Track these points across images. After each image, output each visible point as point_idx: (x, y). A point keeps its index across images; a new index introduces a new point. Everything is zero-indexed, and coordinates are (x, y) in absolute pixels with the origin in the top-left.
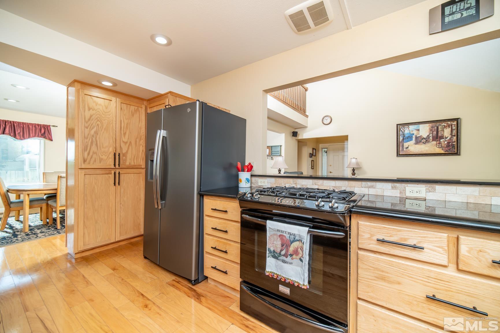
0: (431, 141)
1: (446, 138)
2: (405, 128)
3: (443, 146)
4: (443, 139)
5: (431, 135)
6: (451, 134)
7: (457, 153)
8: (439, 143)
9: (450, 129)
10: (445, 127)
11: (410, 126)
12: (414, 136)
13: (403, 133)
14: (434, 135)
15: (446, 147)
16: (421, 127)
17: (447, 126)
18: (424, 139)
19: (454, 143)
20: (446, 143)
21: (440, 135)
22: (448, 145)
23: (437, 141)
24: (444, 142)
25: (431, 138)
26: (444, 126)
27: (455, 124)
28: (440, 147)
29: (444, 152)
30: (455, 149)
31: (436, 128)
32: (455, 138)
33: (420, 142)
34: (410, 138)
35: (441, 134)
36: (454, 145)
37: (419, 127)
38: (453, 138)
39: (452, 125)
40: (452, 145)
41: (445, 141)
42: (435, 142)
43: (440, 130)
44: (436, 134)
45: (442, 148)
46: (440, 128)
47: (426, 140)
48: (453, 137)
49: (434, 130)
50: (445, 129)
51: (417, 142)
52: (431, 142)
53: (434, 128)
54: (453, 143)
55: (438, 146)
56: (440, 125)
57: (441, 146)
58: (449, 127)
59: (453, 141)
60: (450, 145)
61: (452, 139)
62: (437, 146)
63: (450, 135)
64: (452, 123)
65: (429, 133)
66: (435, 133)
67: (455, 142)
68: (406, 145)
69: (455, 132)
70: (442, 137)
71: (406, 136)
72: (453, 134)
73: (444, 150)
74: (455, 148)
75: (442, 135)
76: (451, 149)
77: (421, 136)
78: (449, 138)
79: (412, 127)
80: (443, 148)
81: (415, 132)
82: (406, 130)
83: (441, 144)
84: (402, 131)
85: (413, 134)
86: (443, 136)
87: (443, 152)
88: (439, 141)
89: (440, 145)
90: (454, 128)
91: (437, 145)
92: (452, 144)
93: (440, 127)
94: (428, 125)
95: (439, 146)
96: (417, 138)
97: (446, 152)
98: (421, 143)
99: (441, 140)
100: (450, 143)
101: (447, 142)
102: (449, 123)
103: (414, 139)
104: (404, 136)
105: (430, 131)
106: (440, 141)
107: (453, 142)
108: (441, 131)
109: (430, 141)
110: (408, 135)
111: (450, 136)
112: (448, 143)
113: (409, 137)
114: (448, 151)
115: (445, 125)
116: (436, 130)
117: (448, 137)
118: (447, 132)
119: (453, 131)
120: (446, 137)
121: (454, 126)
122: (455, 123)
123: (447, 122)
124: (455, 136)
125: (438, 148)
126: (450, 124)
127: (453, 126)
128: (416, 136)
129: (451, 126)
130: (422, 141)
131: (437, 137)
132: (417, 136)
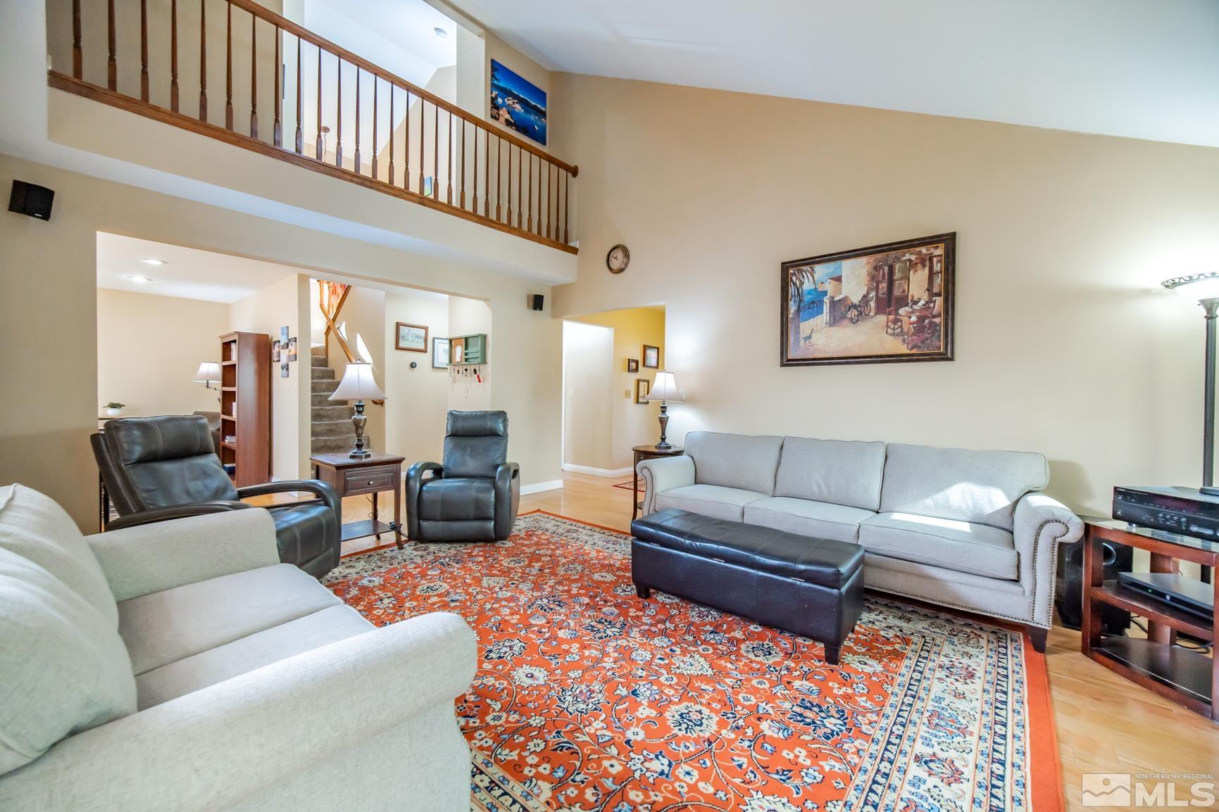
0: (872, 313)
1: (916, 303)
2: (804, 274)
3: (905, 329)
4: (907, 305)
5: (873, 294)
6: (928, 290)
7: (946, 356)
8: (896, 321)
9: (927, 269)
10: (912, 265)
11: (817, 268)
12: (826, 300)
13: (798, 289)
14: (880, 292)
15: (914, 334)
16: (847, 266)
17: (916, 264)
18: (855, 306)
19: (937, 320)
20: (914, 319)
21: (897, 292)
22: (920, 327)
23: (890, 314)
24: (910, 317)
25: (872, 304)
26: (910, 260)
27: (941, 255)
28: (898, 335)
29: (908, 352)
30: (940, 341)
31: (886, 269)
32: (939, 301)
33: (843, 317)
34: (814, 306)
35: (901, 290)
36: (936, 324)
37: (840, 268)
38: (935, 302)
39: (931, 260)
40: (930, 327)
41: (912, 312)
42: (882, 319)
43: (897, 275)
44: (885, 290)
45: (901, 338)
46: (899, 270)
47: (858, 312)
48: (934, 299)
49: (881, 279)
50: (911, 272)
51: (835, 319)
52: (872, 317)
53: (881, 272)
54: (933, 320)
55: (892, 331)
56: (898, 259)
57: (900, 329)
58: (924, 266)
59: (935, 312)
60: (925, 327)
61: (932, 305)
62: (890, 331)
63: (927, 292)
64: (932, 250)
65: (866, 289)
66: (884, 286)
67: (939, 315)
68: (806, 326)
69: (939, 280)
70: (903, 301)
71: (807, 298)
72: (936, 290)
73: (908, 344)
74: (940, 335)
75: (904, 291)
76: (927, 339)
77: (845, 299)
78: (922, 302)
79: (821, 271)
80: (906, 337)
81: (829, 287)
82: (806, 281)
83: (900, 324)
84: (795, 284)
85: (825, 293)
86: (907, 296)
87: (904, 350)
88: (894, 313)
89: (896, 327)
90: (937, 267)
91: (888, 327)
92: (931, 323)
93: (897, 266)
94: (863, 261)
95: (894, 329)
96: (833, 303)
97: (914, 351)
98: (846, 322)
99: (902, 311)
100: (927, 321)
101: (917, 317)
102: (924, 250)
103: (826, 308)
104: (800, 301)
105: (869, 281)
106: (897, 314)
107: (934, 317)
108: (901, 279)
109: (870, 314)
110: (810, 296)
111: (925, 297)
112: (921, 319)
113: (813, 302)
114: (919, 347)
115: (913, 258)
116: (886, 277)
117: (919, 299)
118: (917, 284)
119: (935, 277)
120: (915, 299)
121: (938, 262)
122: (940, 251)
123: (918, 249)
124: (939, 295)
125: (891, 338)
126: (926, 255)
127: (935, 259)
128: (833, 298)
129: (927, 263)
130: (849, 315)
131: (890, 301)
132: (836, 299)
